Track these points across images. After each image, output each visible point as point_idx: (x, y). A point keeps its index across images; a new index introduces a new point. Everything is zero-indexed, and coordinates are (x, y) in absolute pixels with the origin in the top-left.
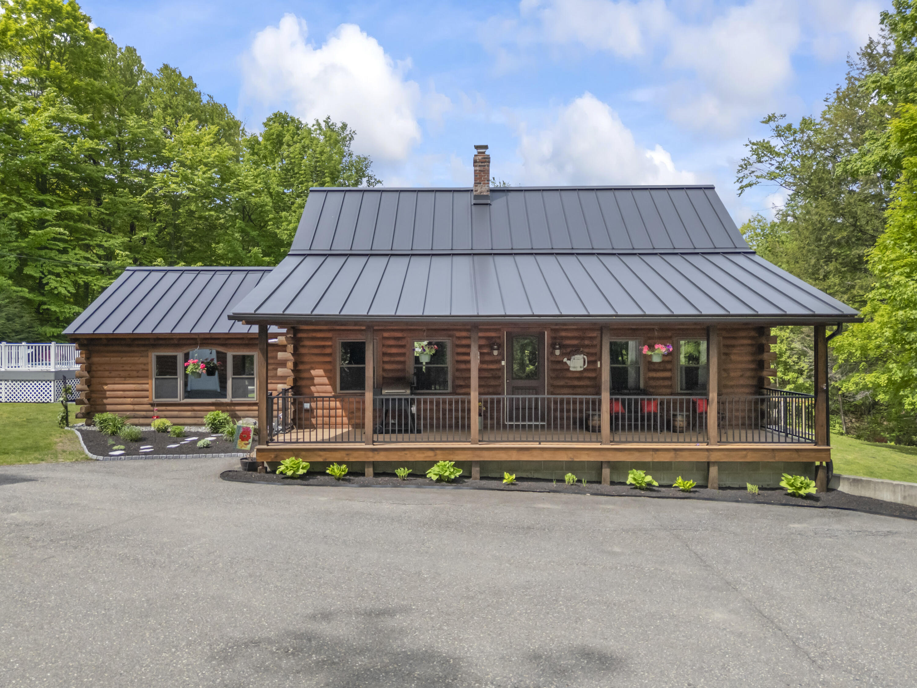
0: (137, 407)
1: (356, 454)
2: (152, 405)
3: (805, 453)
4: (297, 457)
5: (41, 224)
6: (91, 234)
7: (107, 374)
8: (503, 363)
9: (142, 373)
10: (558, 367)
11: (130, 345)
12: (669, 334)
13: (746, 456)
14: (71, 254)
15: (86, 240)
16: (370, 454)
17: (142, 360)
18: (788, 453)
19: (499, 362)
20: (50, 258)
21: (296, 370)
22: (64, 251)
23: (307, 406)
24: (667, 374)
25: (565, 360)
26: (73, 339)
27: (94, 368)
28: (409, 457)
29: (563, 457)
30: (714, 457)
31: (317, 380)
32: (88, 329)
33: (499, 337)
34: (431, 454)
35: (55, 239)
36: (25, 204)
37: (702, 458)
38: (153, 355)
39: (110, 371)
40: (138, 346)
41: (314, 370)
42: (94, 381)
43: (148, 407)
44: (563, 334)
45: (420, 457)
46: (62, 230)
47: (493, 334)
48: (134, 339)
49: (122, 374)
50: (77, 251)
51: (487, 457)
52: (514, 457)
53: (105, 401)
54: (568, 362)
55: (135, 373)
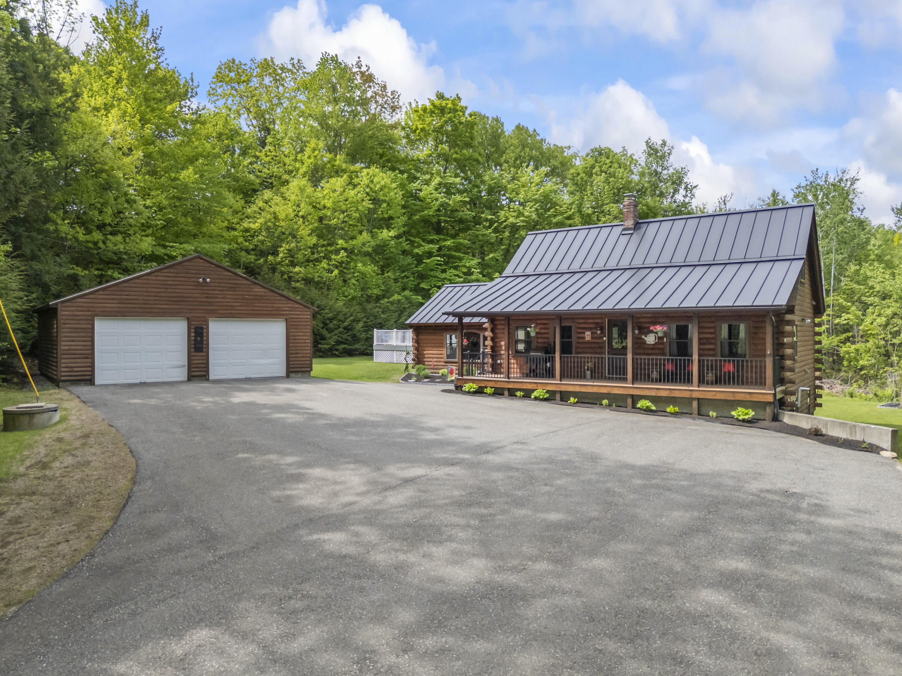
0: (438, 364)
1: (499, 383)
2: (446, 362)
3: (755, 395)
4: (473, 383)
6: (460, 259)
7: (425, 345)
8: (605, 339)
9: (441, 345)
10: (640, 341)
11: (434, 330)
12: (713, 319)
13: (715, 395)
14: (448, 273)
15: (456, 262)
16: (506, 384)
17: (440, 337)
18: (743, 395)
19: (602, 338)
21: (494, 342)
23: (499, 362)
24: (712, 347)
25: (643, 337)
26: (410, 326)
27: (419, 342)
28: (524, 387)
29: (604, 391)
30: (695, 395)
31: (503, 348)
32: (416, 321)
33: (602, 323)
34: (535, 385)
35: (437, 264)
36: (422, 243)
37: (687, 395)
38: (446, 335)
39: (426, 343)
40: (439, 330)
41: (502, 342)
42: (420, 348)
43: (443, 364)
44: (642, 320)
45: (529, 387)
46: (439, 258)
47: (598, 321)
48: (436, 326)
49: (432, 345)
50: (452, 270)
51: (563, 388)
52: (577, 389)
53: (425, 360)
54: (645, 338)
55: (437, 345)
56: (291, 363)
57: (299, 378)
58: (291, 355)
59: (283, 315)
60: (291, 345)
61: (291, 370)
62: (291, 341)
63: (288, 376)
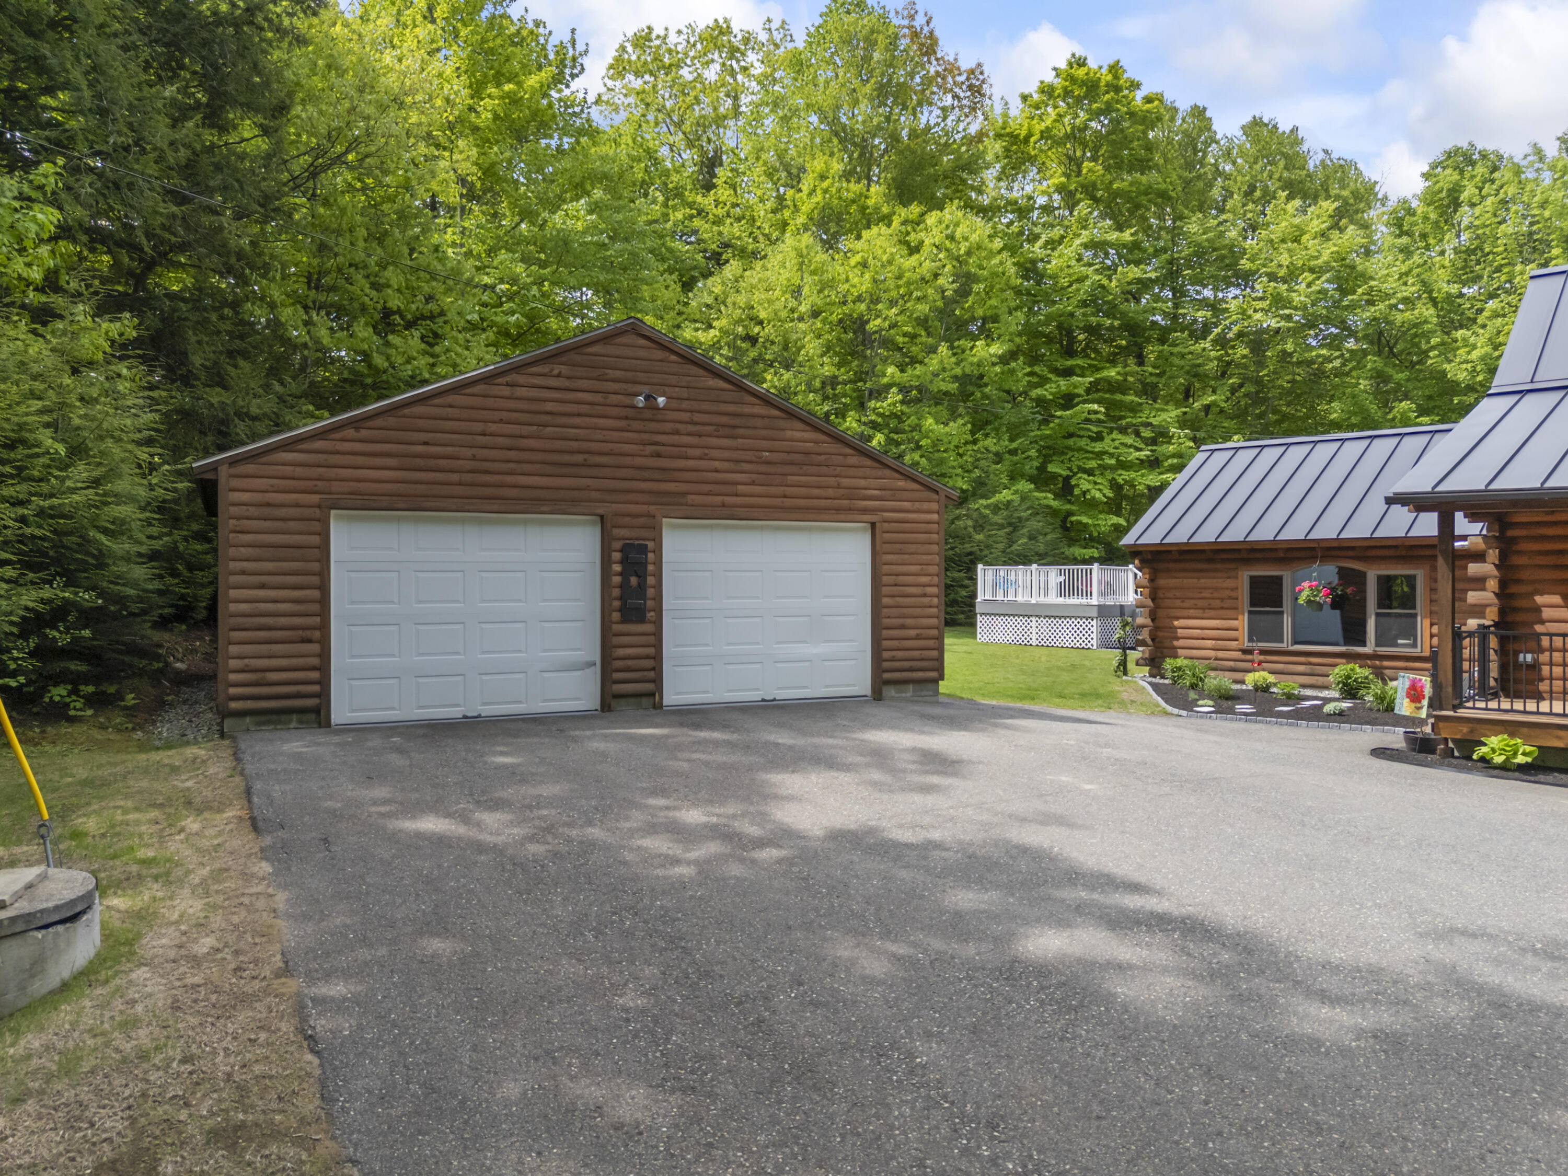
0: (1221, 654)
2: (1245, 652)
4: (1512, 735)
5: (1068, 401)
7: (1178, 603)
9: (1228, 603)
11: (1211, 561)
14: (1107, 440)
17: (1230, 583)
20: (1080, 449)
21: (1503, 594)
22: (1099, 437)
23: (1527, 658)
26: (1132, 553)
27: (1160, 594)
31: (1547, 613)
32: (1153, 537)
35: (1087, 421)
38: (1245, 576)
39: (1183, 599)
40: (1223, 561)
41: (1542, 595)
42: (1161, 613)
43: (1238, 655)
48: (1218, 552)
49: (1201, 603)
53: (1176, 643)
55: (1217, 603)
56: (886, 655)
57: (908, 700)
58: (885, 633)
59: (865, 511)
60: (886, 601)
61: (887, 676)
62: (885, 590)
63: (877, 695)
